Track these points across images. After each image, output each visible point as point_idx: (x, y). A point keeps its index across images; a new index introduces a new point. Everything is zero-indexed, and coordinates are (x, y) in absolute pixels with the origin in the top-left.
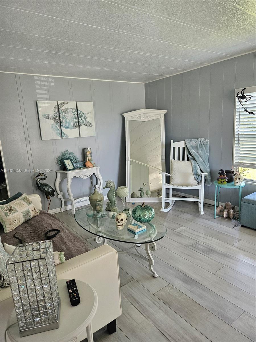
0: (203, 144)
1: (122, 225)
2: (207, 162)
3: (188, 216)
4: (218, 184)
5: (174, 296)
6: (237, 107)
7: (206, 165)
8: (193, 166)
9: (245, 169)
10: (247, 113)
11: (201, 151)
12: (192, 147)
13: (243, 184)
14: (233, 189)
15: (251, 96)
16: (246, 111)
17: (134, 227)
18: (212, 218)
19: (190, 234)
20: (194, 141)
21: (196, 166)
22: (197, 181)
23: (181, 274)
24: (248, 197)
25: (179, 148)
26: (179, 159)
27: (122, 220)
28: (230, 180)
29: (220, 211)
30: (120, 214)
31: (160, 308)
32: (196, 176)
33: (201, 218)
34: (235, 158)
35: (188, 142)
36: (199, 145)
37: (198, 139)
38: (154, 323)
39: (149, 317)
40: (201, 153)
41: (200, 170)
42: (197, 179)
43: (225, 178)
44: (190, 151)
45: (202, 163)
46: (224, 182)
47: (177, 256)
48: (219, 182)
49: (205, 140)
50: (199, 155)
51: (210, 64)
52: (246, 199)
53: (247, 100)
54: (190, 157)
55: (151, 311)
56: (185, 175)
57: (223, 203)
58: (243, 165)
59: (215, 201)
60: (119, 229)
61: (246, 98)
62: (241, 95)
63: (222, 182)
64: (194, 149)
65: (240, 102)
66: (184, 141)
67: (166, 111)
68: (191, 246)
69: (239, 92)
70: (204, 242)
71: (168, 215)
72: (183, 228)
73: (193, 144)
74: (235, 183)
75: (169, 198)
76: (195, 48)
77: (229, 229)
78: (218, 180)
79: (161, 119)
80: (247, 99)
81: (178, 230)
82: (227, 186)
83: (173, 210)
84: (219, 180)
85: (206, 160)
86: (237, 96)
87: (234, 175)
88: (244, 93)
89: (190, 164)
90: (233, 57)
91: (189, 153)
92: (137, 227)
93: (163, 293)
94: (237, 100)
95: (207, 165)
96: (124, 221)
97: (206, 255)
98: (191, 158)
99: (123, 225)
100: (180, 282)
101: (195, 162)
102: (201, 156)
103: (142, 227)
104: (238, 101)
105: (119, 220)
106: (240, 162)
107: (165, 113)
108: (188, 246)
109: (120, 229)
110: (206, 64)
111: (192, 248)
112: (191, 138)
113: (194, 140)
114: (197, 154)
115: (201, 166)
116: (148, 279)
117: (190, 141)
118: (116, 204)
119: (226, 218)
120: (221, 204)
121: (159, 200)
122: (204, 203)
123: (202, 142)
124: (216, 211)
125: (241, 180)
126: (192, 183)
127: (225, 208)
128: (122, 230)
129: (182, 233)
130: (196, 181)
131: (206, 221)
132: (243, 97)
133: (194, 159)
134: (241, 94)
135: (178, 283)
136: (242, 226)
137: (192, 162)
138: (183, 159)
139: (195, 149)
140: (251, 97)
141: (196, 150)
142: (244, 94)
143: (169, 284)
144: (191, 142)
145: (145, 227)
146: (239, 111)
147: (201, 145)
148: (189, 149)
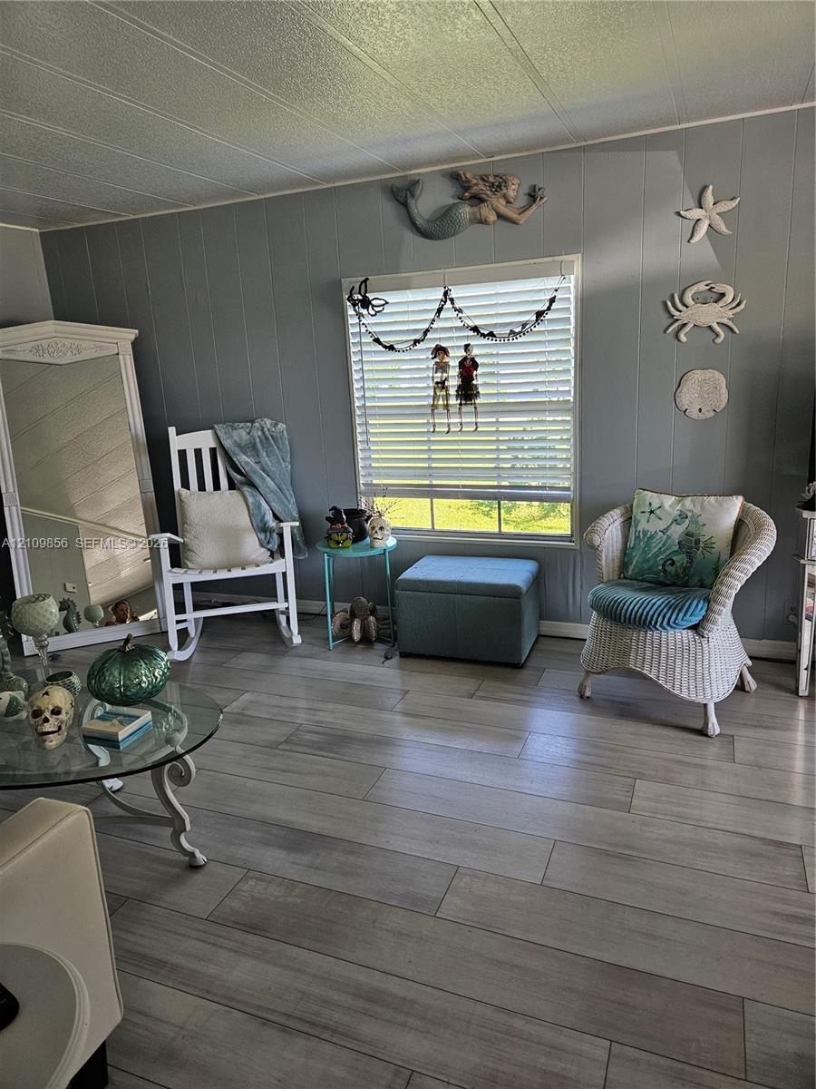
0: (272, 436)
1: (60, 728)
2: (288, 490)
3: (253, 660)
4: (328, 550)
5: (272, 898)
6: (352, 330)
7: (287, 498)
8: (250, 504)
9: (393, 499)
10: (381, 348)
11: (267, 459)
12: (239, 446)
13: (391, 542)
14: (365, 560)
15: (383, 302)
16: (377, 341)
17: (108, 723)
18: (322, 650)
19: (275, 710)
20: (242, 427)
21: (260, 504)
22: (266, 550)
23: (275, 831)
24: (409, 574)
25: (198, 452)
26: (202, 487)
27: (56, 712)
28: (360, 535)
29: (342, 626)
30: (47, 693)
31: (236, 952)
32: (262, 536)
33: (295, 656)
34: (362, 472)
35: (225, 433)
36: (261, 442)
37: (252, 422)
38: (229, 1001)
39: (208, 992)
40: (269, 463)
41: (272, 515)
42: (268, 543)
43: (346, 531)
44: (235, 459)
45: (275, 495)
46: (344, 541)
47: (251, 783)
48: (333, 545)
49: (276, 425)
50: (264, 470)
51: (261, 197)
52: (406, 581)
53: (377, 312)
54: (237, 477)
55: (212, 969)
56: (230, 536)
57: (346, 604)
58: (386, 491)
59: (326, 600)
60: (48, 744)
61: (373, 306)
62: (360, 298)
63: (338, 543)
64: (245, 454)
65: (360, 315)
66: (212, 428)
67: (137, 331)
68: (285, 742)
69: (353, 288)
70: (317, 722)
71: (192, 668)
72: (247, 696)
73: (240, 437)
74: (371, 541)
75: (185, 613)
76: (223, 140)
77: (371, 669)
78: (329, 538)
79: (121, 357)
80: (377, 309)
81: (234, 707)
82: (353, 553)
83: (201, 651)
84: (331, 539)
85: (285, 485)
86: (348, 299)
87: (367, 521)
88: (366, 292)
89: (241, 499)
90: (327, 186)
91: (231, 467)
92: (121, 723)
93: (235, 904)
94: (351, 311)
95: (289, 498)
96: (63, 712)
97: (330, 755)
98: (241, 481)
99: (63, 727)
100: (281, 854)
101: (254, 492)
102: (270, 474)
103: (138, 718)
104: (354, 313)
105: (47, 714)
106: (374, 482)
107: (133, 337)
108: (274, 745)
109: (54, 743)
110: (251, 195)
111: (287, 747)
112: (232, 421)
113: (242, 424)
114: (257, 468)
115: (273, 504)
116: (176, 881)
117: (229, 428)
118: (7, 663)
119: (358, 643)
120: (340, 606)
121: (148, 630)
122: (298, 613)
123: (266, 429)
124: (332, 627)
125: (385, 532)
126: (254, 556)
127: (353, 615)
128: (59, 746)
129: (249, 713)
130: (263, 550)
131: (310, 663)
132: (366, 303)
133: (252, 485)
134: (360, 293)
135: (273, 859)
136: (404, 655)
137: (247, 494)
138: (217, 486)
139: (249, 454)
140: (383, 305)
141: (253, 456)
142: (367, 295)
143: (250, 871)
144: (235, 433)
145: (147, 716)
146: (358, 340)
147: (264, 441)
148: (231, 454)
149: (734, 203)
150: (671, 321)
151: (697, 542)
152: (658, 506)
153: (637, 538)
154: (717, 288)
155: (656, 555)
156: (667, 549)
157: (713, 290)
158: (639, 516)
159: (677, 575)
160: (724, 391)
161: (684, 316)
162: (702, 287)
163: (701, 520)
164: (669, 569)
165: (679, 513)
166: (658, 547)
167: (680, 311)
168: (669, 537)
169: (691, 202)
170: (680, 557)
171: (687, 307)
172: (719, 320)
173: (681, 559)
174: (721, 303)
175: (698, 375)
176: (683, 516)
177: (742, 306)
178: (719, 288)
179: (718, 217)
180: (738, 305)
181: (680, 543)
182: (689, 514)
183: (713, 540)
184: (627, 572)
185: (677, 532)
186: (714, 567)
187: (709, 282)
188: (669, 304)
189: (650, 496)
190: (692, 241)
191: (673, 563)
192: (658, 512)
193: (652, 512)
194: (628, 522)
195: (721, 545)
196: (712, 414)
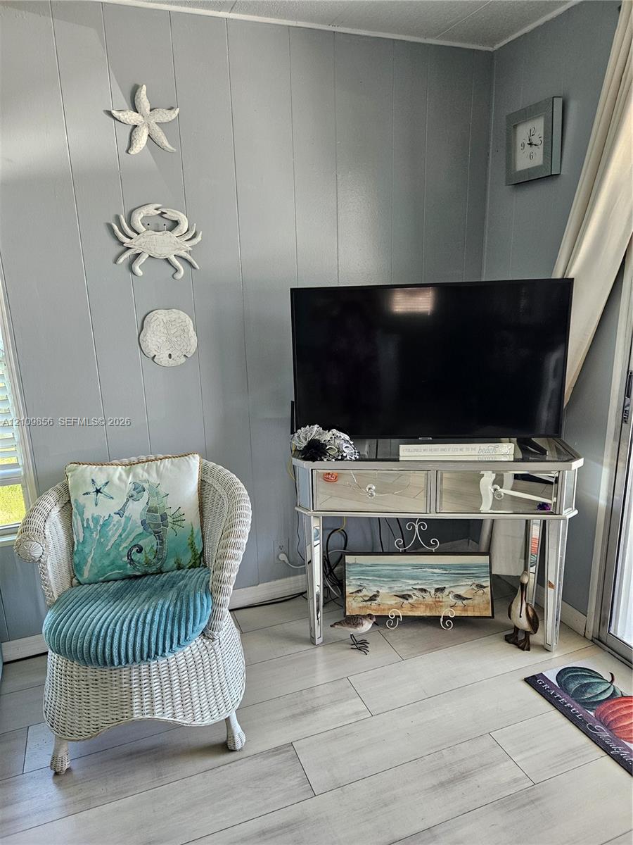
149: (173, 115)
150: (121, 249)
151: (164, 517)
152: (104, 482)
153: (86, 528)
154: (169, 213)
155: (116, 545)
156: (129, 534)
157: (164, 215)
158: (82, 499)
159: (148, 563)
160: (192, 333)
161: (136, 244)
162: (151, 210)
163: (162, 490)
164: (136, 557)
165: (132, 486)
166: (118, 534)
167: (131, 238)
168: (128, 519)
169: (124, 102)
170: (147, 540)
171: (138, 234)
172: (177, 252)
173: (149, 542)
174: (177, 232)
175: (161, 316)
176: (138, 489)
177: (199, 238)
178: (173, 214)
179: (157, 127)
180: (194, 236)
181: (143, 523)
182: (146, 486)
183: (181, 511)
184: (82, 575)
185: (137, 510)
186: (189, 541)
187: (158, 205)
188: (116, 228)
189: (90, 471)
190: (132, 153)
191: (140, 550)
192: (105, 490)
193: (98, 491)
194: (67, 507)
195: (192, 516)
196: (183, 360)
